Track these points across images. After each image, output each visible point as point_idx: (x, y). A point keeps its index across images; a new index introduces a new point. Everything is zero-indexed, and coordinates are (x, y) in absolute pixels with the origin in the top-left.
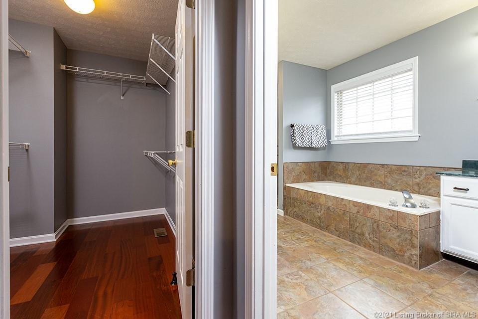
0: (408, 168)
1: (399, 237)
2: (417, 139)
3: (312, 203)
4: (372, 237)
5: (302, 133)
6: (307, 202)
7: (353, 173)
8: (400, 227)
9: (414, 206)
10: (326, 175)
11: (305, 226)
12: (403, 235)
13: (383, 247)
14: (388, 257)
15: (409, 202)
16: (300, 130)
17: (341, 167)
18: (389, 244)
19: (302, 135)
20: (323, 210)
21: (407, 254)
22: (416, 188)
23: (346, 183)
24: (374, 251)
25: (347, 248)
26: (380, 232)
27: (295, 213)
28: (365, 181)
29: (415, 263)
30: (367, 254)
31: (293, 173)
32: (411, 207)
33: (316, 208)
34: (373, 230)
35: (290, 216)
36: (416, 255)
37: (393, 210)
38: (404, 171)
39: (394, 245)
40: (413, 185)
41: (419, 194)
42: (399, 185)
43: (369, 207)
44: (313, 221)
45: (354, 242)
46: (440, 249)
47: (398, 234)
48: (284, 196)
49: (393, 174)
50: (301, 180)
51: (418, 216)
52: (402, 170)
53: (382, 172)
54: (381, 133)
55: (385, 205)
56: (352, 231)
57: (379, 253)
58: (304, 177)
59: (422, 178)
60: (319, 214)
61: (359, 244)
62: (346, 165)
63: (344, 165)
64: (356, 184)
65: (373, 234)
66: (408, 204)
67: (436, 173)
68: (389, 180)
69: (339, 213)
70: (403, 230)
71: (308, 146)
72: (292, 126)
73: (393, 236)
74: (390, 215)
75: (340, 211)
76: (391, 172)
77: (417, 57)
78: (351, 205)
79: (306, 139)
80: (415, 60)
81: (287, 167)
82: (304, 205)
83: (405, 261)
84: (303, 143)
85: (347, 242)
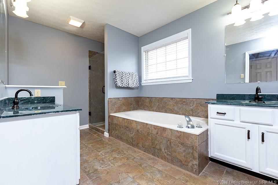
0: (186, 100)
1: (185, 151)
2: (191, 81)
3: (127, 127)
4: (167, 151)
5: (122, 77)
6: (124, 127)
7: (155, 104)
8: (185, 144)
9: (193, 127)
10: (138, 106)
11: (122, 145)
12: (187, 150)
13: (174, 159)
14: (177, 166)
15: (190, 124)
16: (120, 75)
17: (148, 100)
18: (177, 157)
19: (122, 78)
20: (134, 132)
21: (190, 164)
22: (191, 112)
23: (151, 111)
24: (168, 162)
25: (150, 162)
26: (172, 147)
27: (116, 135)
28: (162, 109)
29: (196, 171)
30: (163, 165)
31: (116, 106)
32: (191, 128)
33: (130, 130)
34: (167, 147)
35: (113, 137)
36: (196, 165)
37: (180, 131)
38: (184, 102)
39: (181, 157)
40: (189, 111)
41: (192, 116)
42: (181, 111)
43: (164, 129)
44: (128, 141)
45: (154, 155)
46: (208, 155)
47: (184, 149)
48: (109, 122)
49: (178, 104)
50: (121, 110)
51: (197, 135)
52: (183, 101)
53: (171, 103)
54: (170, 78)
55: (175, 127)
56: (153, 147)
57: (172, 164)
58: (124, 108)
59: (194, 106)
60: (132, 135)
61: (158, 157)
62: (150, 98)
63: (150, 99)
64: (157, 111)
65: (167, 149)
66: (189, 126)
67: (206, 103)
68: (176, 108)
69: (145, 134)
70: (187, 146)
71: (126, 86)
72: (115, 72)
73: (180, 150)
74: (179, 135)
75: (145, 133)
76: (177, 103)
77: (191, 29)
78: (153, 128)
79: (125, 82)
80: (189, 31)
81: (111, 102)
82: (122, 129)
83: (189, 170)
84: (122, 84)
85: (150, 155)
